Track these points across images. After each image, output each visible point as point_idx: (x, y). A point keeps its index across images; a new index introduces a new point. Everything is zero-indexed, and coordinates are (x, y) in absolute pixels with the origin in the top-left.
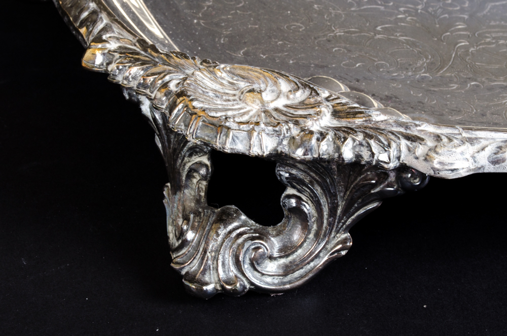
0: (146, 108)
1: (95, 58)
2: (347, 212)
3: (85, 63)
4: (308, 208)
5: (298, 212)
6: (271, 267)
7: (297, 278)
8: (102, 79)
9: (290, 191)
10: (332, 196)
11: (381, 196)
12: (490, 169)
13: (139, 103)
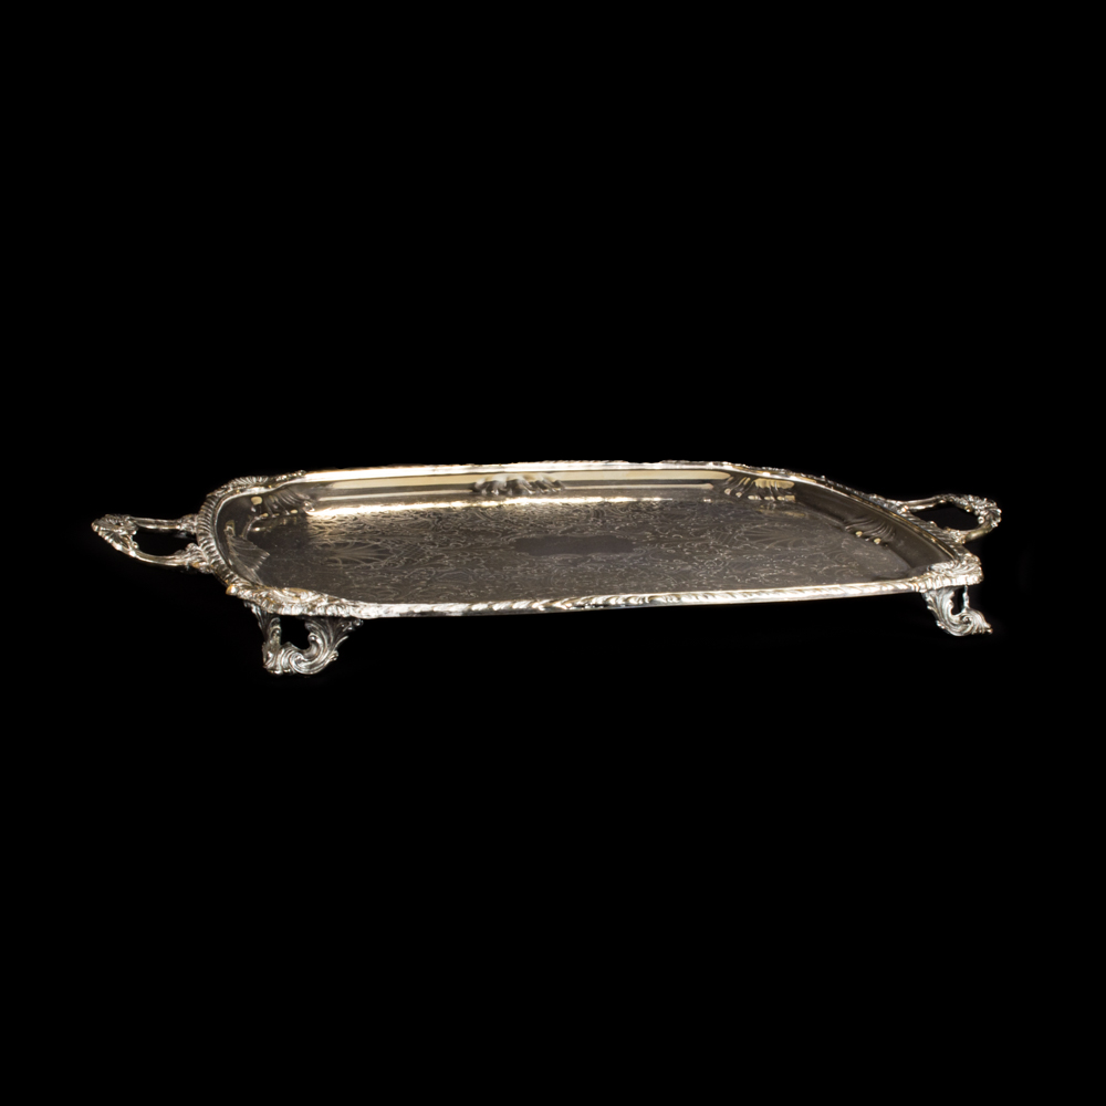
0: (254, 611)
1: (232, 590)
2: (335, 641)
3: (227, 592)
4: (319, 641)
5: (315, 642)
6: (303, 665)
7: (316, 670)
8: (237, 600)
9: (312, 634)
10: (328, 634)
11: (348, 633)
12: (384, 616)
13: (250, 609)
